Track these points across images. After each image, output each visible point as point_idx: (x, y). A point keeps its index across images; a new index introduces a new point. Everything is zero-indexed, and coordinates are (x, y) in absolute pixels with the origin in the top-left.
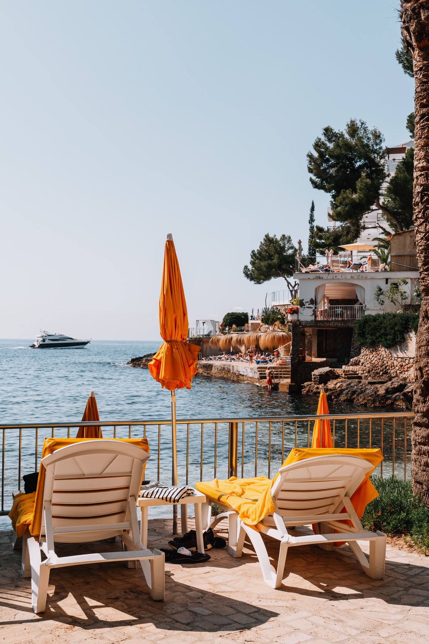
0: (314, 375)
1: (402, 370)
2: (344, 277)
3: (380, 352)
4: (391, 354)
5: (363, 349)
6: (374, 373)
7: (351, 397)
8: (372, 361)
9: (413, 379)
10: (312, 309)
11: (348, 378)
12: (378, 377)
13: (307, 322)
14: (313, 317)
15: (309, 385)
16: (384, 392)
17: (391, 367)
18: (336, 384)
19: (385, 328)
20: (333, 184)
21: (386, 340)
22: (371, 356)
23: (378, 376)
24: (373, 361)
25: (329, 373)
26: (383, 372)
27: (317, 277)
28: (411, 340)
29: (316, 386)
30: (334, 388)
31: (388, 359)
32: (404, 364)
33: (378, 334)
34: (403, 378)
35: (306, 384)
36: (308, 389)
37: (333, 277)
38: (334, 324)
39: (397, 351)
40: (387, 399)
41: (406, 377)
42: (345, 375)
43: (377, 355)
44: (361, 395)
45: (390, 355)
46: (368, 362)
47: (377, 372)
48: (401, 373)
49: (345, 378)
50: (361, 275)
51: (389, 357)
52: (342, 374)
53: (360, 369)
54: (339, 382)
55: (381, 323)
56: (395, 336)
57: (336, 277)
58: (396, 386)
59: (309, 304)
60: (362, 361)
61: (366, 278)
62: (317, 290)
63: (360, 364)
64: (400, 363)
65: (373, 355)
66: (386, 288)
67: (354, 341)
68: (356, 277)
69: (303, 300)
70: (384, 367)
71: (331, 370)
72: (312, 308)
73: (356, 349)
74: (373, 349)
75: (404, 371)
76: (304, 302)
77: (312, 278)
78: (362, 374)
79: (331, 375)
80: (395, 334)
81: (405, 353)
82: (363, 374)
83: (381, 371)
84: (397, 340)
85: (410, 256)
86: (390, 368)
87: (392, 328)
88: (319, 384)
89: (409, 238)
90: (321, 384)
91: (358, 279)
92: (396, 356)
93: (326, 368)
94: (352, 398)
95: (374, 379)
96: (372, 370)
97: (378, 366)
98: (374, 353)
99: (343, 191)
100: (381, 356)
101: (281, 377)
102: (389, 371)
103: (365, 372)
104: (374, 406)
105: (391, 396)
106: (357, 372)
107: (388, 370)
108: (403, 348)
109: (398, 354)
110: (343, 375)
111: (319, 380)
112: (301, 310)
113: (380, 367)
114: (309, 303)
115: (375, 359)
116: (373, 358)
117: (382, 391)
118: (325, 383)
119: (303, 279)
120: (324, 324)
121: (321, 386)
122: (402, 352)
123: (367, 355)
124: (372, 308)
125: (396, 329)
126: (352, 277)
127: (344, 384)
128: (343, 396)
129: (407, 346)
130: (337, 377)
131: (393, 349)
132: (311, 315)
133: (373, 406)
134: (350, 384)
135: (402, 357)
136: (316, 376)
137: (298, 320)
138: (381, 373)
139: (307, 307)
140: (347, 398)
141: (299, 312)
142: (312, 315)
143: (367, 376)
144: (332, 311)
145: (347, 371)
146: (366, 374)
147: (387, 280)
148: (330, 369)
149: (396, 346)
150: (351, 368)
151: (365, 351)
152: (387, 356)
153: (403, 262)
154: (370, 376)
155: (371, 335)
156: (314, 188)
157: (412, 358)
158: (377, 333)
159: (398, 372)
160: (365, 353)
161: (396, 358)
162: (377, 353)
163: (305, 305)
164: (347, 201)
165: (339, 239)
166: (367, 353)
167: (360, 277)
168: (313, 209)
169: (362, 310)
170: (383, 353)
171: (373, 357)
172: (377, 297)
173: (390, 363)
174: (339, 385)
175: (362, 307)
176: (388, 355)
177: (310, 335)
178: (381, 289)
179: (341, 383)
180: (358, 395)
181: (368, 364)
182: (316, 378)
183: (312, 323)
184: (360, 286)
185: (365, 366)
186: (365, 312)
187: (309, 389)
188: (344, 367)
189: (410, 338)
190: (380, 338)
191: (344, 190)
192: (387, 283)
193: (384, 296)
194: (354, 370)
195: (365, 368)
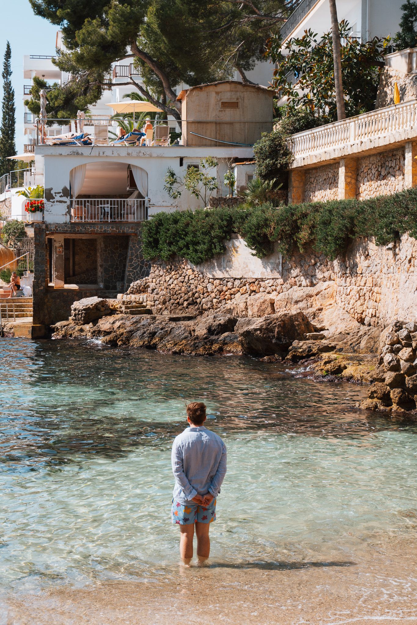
0: (75, 310)
1: (222, 297)
2: (116, 154)
3: (184, 270)
4: (202, 273)
5: (153, 266)
6: (172, 304)
7: (149, 342)
8: (170, 285)
9: (242, 311)
10: (65, 205)
11: (132, 313)
12: (181, 310)
13: (57, 225)
14: (68, 216)
15: (64, 326)
16: (205, 331)
17: (203, 294)
18: (114, 323)
19: (194, 233)
20: (69, 10)
21: (196, 251)
22: (167, 278)
23: (180, 307)
24: (172, 287)
25: (100, 306)
26: (189, 302)
27: (74, 152)
28: (237, 251)
29: (78, 328)
30: (110, 328)
31: (196, 281)
32: (225, 288)
33: (181, 243)
34: (227, 310)
35: (58, 324)
36: (63, 332)
37: (99, 154)
38: (101, 228)
39: (214, 268)
40: (212, 343)
41: (232, 308)
42: (127, 308)
43: (178, 275)
44: (168, 338)
45: (201, 276)
46: (163, 288)
47: (179, 302)
48: (220, 302)
49: (126, 313)
50: (142, 152)
51: (199, 278)
52: (121, 307)
53: (148, 299)
54: (119, 320)
55: (187, 225)
56: (211, 246)
57: (103, 153)
58: (222, 322)
59: (61, 196)
60: (152, 285)
61: (151, 156)
62: (72, 173)
63: (149, 290)
64: (217, 288)
65: (170, 276)
66: (181, 172)
67: (132, 256)
68: (134, 154)
69: (52, 189)
70: (190, 294)
71: (102, 301)
72: (65, 202)
73: (135, 268)
74: (171, 266)
75: (225, 299)
76: (52, 192)
77: (66, 154)
78: (152, 306)
79: (102, 309)
80: (211, 242)
81: (227, 271)
82: (154, 305)
83: (184, 301)
84: (214, 251)
85: (216, 123)
86: (201, 296)
87: (205, 234)
88: (84, 324)
89: (213, 95)
90: (88, 323)
91: (138, 157)
92: (211, 277)
93: (92, 298)
94: (152, 343)
95: (175, 313)
96: (170, 299)
97: (180, 294)
98: (173, 273)
99: (88, 21)
100: (185, 277)
101: (11, 316)
102: (198, 300)
103: (157, 302)
104: (196, 354)
105: (216, 337)
106: (144, 304)
107: (196, 298)
108: (222, 263)
109: (214, 273)
110: (123, 309)
111: (84, 317)
112: (47, 205)
113: (183, 294)
114: (61, 194)
115: (175, 282)
116: (172, 280)
117: (201, 331)
118: (95, 322)
119: (52, 155)
120: (85, 229)
121: (87, 327)
122: (220, 270)
123: (161, 276)
124: (159, 204)
125: (213, 234)
126: (128, 154)
127: (128, 323)
128: (136, 340)
129: (230, 261)
130: (112, 312)
131: (206, 265)
132: (64, 213)
133: (193, 353)
134: (137, 322)
135: (221, 277)
136: (79, 311)
137: (43, 222)
138: (185, 304)
139: (57, 201)
140: (144, 344)
141: (45, 209)
142: (66, 214)
143: (161, 309)
144: (98, 208)
145: (127, 302)
146: (160, 306)
147: (181, 159)
148: (101, 299)
149: (210, 261)
150: (133, 297)
151: (157, 271)
152: (195, 277)
153: (206, 132)
154: (166, 308)
155: (170, 244)
156: (37, 14)
157: (238, 279)
158: (179, 241)
159: (215, 300)
160: (157, 273)
161: (210, 280)
162: (178, 273)
163: (54, 198)
164: (94, 37)
165: (73, 99)
166: (161, 273)
167: (141, 154)
168: (8, 55)
169: (143, 206)
170: (190, 272)
171: (170, 278)
172: (169, 186)
173: (200, 287)
174: (118, 324)
175: (144, 201)
176: (197, 275)
177: (62, 246)
178: (174, 174)
179: (121, 322)
180: (161, 339)
181: (162, 290)
182: (79, 314)
183: (66, 226)
184: (141, 169)
185: (157, 294)
186: (149, 210)
187: (65, 332)
188: (119, 296)
189: (234, 248)
190: (185, 249)
191: (90, 19)
192: (181, 164)
193: (179, 185)
194: (138, 300)
195: (158, 296)
